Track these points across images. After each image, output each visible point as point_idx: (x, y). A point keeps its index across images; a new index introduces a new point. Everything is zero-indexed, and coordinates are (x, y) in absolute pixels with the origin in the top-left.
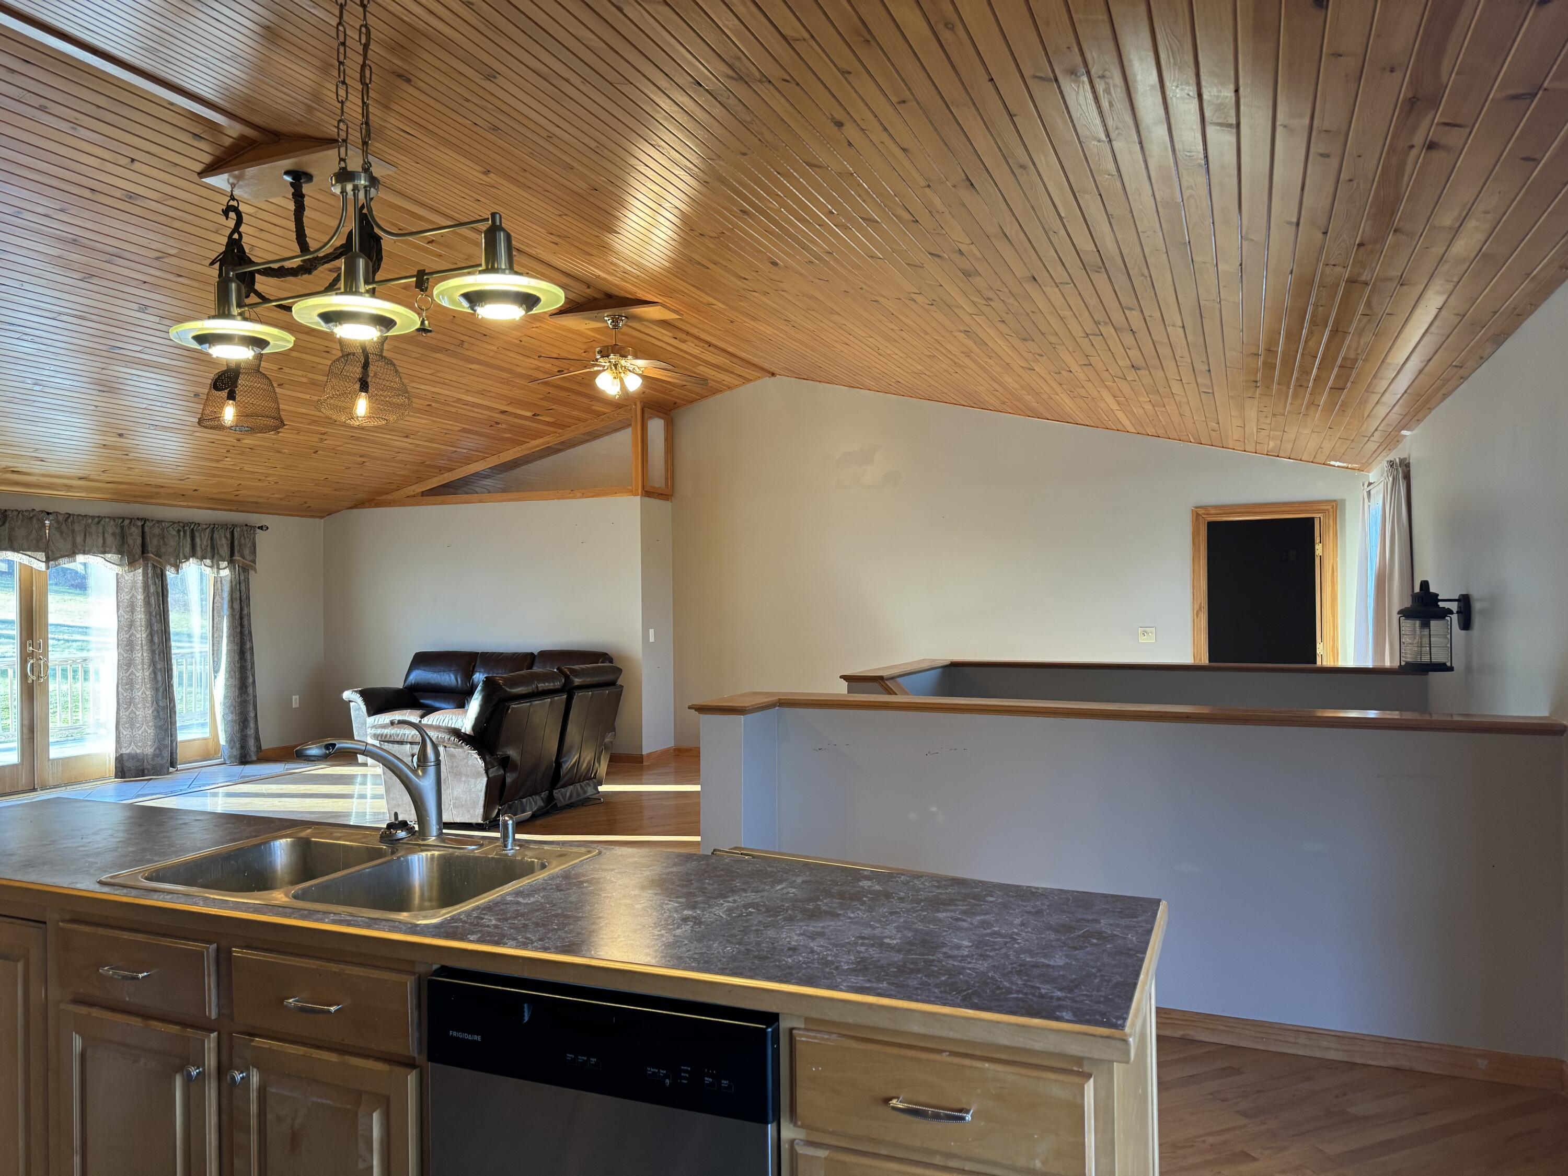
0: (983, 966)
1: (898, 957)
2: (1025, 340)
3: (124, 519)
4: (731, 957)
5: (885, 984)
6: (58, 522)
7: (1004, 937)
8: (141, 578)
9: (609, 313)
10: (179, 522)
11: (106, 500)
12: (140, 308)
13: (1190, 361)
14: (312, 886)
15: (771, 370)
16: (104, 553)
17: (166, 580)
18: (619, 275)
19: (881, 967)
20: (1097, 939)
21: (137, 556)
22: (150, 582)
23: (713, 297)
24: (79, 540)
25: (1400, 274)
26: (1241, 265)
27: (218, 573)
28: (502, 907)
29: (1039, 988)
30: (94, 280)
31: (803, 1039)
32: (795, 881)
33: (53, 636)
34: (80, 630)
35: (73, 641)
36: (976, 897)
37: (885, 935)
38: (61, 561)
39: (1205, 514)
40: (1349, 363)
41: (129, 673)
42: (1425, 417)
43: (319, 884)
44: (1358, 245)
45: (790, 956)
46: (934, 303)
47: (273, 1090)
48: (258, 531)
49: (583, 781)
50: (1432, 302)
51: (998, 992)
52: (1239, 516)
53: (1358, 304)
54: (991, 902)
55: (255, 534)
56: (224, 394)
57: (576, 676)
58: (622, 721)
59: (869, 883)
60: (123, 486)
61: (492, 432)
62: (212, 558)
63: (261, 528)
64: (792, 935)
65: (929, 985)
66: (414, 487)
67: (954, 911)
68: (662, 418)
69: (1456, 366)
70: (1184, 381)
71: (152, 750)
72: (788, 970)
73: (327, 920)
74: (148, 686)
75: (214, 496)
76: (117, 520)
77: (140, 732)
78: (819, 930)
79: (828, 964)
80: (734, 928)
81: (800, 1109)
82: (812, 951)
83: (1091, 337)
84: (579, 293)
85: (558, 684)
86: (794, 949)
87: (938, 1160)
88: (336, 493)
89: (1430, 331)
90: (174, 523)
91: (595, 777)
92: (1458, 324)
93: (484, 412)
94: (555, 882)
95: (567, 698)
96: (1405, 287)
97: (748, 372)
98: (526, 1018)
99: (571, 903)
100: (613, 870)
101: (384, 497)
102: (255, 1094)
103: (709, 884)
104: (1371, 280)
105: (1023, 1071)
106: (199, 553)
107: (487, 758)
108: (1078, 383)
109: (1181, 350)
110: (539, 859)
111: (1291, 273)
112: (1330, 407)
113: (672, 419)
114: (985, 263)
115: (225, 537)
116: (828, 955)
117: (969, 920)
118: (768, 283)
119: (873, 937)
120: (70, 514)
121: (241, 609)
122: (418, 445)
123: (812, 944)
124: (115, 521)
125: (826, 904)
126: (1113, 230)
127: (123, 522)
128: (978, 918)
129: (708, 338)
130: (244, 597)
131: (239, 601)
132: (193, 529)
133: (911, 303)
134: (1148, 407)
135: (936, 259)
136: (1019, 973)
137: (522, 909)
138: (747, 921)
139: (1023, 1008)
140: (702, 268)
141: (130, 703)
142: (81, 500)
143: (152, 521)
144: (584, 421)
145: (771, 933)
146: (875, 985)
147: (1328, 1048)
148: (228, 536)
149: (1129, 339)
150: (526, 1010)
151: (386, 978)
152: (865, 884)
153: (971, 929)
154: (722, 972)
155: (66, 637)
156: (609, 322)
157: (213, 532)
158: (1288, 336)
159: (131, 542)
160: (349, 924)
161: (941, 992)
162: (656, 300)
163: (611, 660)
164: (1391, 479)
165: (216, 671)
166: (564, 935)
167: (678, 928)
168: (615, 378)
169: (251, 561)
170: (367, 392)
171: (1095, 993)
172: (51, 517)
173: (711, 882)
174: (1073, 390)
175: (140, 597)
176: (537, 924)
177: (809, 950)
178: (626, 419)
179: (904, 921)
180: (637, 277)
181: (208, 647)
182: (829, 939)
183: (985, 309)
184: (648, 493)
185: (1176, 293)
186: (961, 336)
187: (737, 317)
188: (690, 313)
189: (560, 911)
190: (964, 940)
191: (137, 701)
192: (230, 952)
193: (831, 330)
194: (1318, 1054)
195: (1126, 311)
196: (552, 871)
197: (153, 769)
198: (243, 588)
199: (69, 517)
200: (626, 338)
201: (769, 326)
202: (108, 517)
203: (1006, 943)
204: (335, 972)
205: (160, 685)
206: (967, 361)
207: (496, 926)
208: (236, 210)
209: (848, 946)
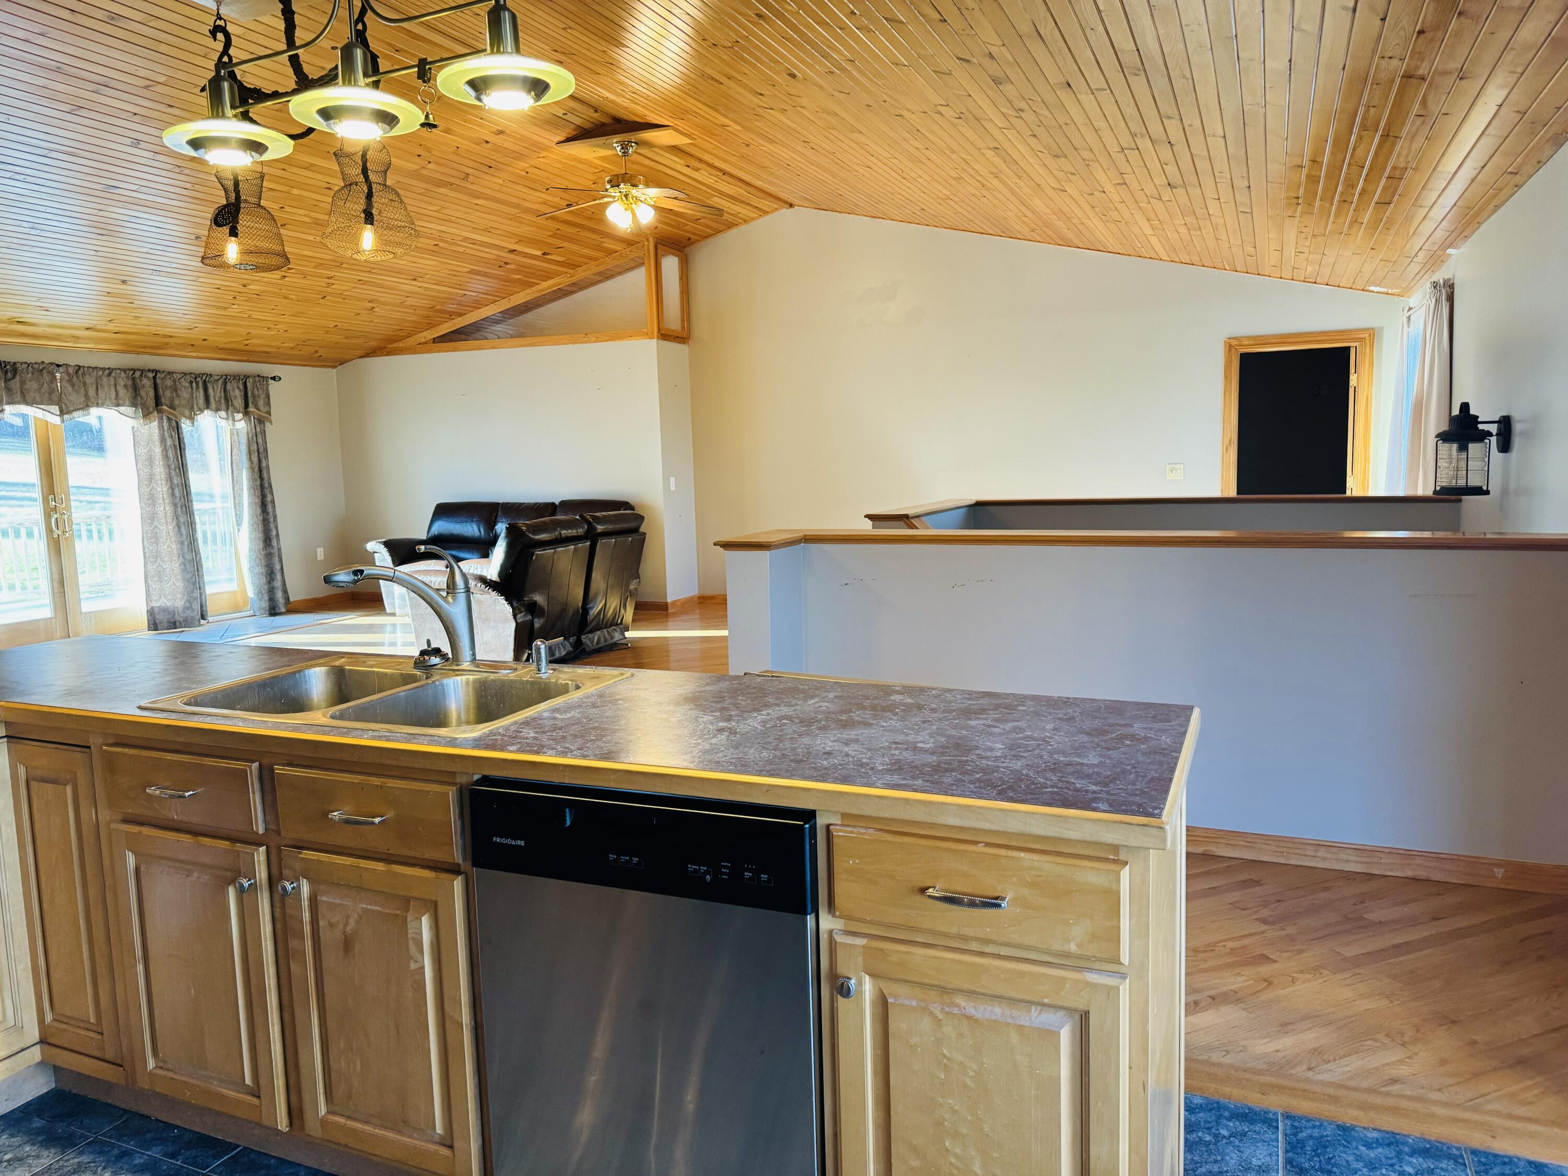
0: (1018, 765)
1: (932, 759)
2: (1057, 156)
3: (134, 370)
4: (767, 761)
5: (920, 781)
6: (68, 374)
7: (1038, 740)
8: (157, 431)
9: (618, 139)
10: (190, 373)
11: (115, 351)
12: (132, 142)
13: (1229, 177)
14: (349, 708)
15: (789, 201)
16: (118, 405)
17: (182, 433)
18: (628, 97)
19: (916, 767)
20: (1131, 741)
21: (151, 409)
22: (166, 434)
23: (727, 117)
24: (92, 392)
25: (1460, 66)
26: (1290, 61)
27: (234, 425)
28: (539, 722)
29: (1074, 783)
30: (83, 112)
31: (840, 834)
32: (827, 696)
33: (75, 498)
34: (102, 491)
35: (95, 502)
36: (1007, 707)
37: (918, 740)
38: (75, 414)
39: (1236, 345)
40: (1397, 174)
41: (153, 527)
42: (1473, 233)
43: (356, 706)
44: (1418, 32)
45: (826, 759)
46: (961, 115)
47: (324, 898)
48: (271, 381)
49: (610, 626)
50: (1494, 95)
51: (1033, 787)
52: (1271, 347)
53: (1412, 103)
54: (1023, 711)
55: (268, 385)
56: (226, 230)
57: (599, 523)
58: (647, 566)
59: (901, 697)
60: (131, 337)
61: (501, 273)
62: (227, 409)
63: (274, 378)
64: (827, 742)
65: (964, 781)
66: (425, 333)
67: (986, 719)
68: (674, 254)
69: (1510, 173)
70: (1222, 200)
71: (182, 603)
72: (824, 771)
73: (366, 736)
74: (173, 539)
75: (225, 346)
76: (127, 372)
77: (169, 585)
78: (853, 737)
79: (862, 765)
80: (768, 737)
81: (838, 900)
82: (847, 755)
83: (1126, 151)
84: (587, 118)
85: (581, 531)
86: (829, 753)
87: (974, 946)
88: (346, 341)
89: (1486, 133)
90: (186, 374)
91: (621, 623)
92: (1518, 123)
93: (492, 251)
94: (591, 700)
95: (590, 545)
96: (1464, 82)
97: (764, 204)
98: (568, 823)
99: (607, 717)
100: (646, 689)
101: (396, 345)
102: (306, 903)
103: (742, 700)
104: (1429, 74)
105: (1059, 860)
106: (213, 405)
107: (514, 603)
108: (1111, 205)
109: (1221, 164)
110: (573, 681)
111: (1344, 69)
112: (1374, 225)
113: (686, 255)
114: (1018, 68)
115: (238, 387)
116: (862, 758)
117: (1001, 726)
118: (784, 98)
119: (907, 742)
120: (80, 367)
121: (260, 461)
122: (426, 289)
123: (846, 749)
124: (125, 372)
125: (859, 715)
126: (1155, 25)
127: (134, 373)
128: (1010, 724)
129: (723, 166)
130: (261, 450)
131: (256, 454)
132: (205, 380)
133: (937, 117)
134: (1183, 230)
135: (965, 64)
136: (1053, 770)
137: (559, 724)
138: (782, 730)
139: (1059, 800)
140: (714, 83)
141: (157, 557)
142: (90, 351)
143: (163, 372)
144: (596, 259)
145: (806, 740)
146: (910, 782)
147: (1348, 861)
148: (241, 387)
149: (1166, 153)
150: (568, 815)
151: (428, 789)
152: (897, 698)
153: (1004, 734)
154: (760, 773)
155: (89, 498)
156: (618, 149)
157: (225, 383)
158: (1335, 144)
159: (143, 393)
160: (388, 739)
161: (976, 787)
162: (666, 123)
163: (632, 508)
164: (1434, 301)
165: (239, 524)
166: (602, 745)
167: (714, 737)
168: (626, 209)
169: (266, 413)
170: (372, 224)
171: (1130, 787)
172: (61, 369)
173: (744, 699)
174: (1105, 213)
175: (158, 450)
176: (576, 736)
177: (844, 754)
178: (638, 257)
179: (937, 729)
180: (647, 98)
181: (230, 504)
182: (863, 745)
183: (1016, 121)
184: (665, 336)
185: (1219, 97)
186: (990, 154)
187: (753, 140)
188: (702, 136)
189: (596, 725)
190: (997, 743)
191: (163, 554)
192: (272, 770)
193: (853, 152)
194: (1336, 866)
195: (1164, 120)
196: (586, 691)
197: (185, 621)
198: (260, 440)
199: (79, 369)
200: (635, 167)
201: (787, 148)
202: (119, 369)
203: (1038, 745)
204: (377, 786)
205: (185, 537)
206: (995, 182)
207: (535, 738)
208: (223, 30)
209: (882, 750)
